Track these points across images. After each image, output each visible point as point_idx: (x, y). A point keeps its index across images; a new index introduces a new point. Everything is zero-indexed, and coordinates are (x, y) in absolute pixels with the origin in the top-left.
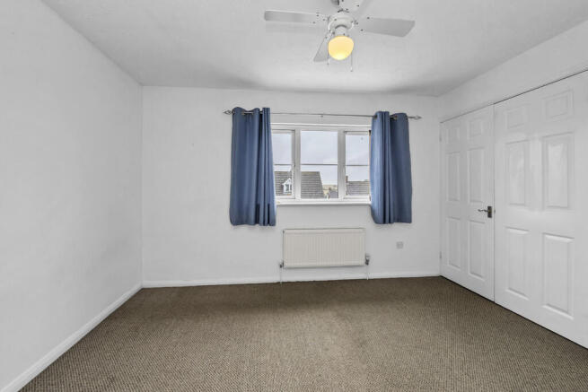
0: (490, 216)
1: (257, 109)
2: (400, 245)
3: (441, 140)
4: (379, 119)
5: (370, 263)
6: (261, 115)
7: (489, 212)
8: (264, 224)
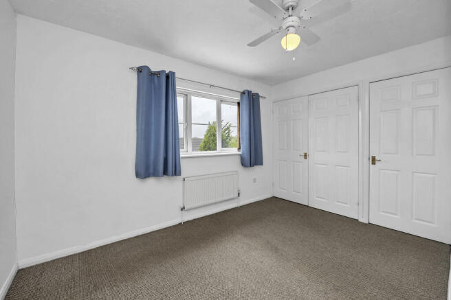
0: (306, 158)
1: (164, 71)
2: (255, 180)
3: (273, 112)
4: (246, 94)
5: (240, 195)
6: (167, 77)
7: (306, 156)
8: (172, 176)
